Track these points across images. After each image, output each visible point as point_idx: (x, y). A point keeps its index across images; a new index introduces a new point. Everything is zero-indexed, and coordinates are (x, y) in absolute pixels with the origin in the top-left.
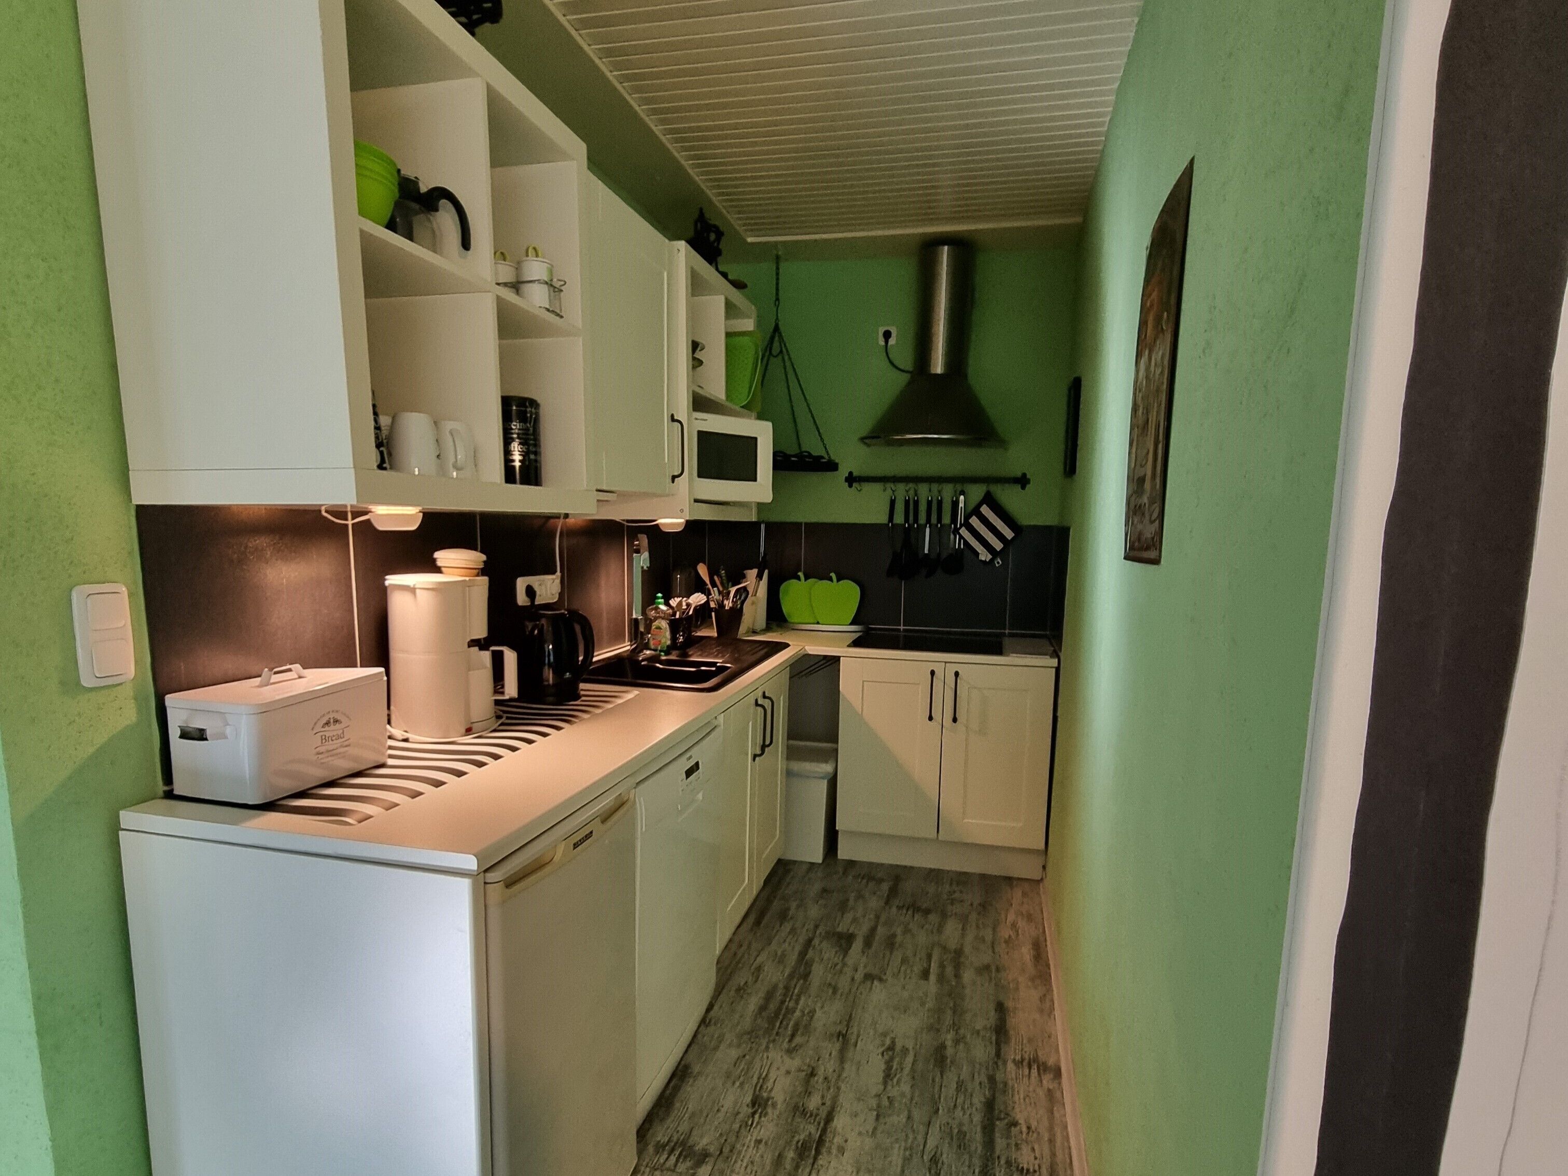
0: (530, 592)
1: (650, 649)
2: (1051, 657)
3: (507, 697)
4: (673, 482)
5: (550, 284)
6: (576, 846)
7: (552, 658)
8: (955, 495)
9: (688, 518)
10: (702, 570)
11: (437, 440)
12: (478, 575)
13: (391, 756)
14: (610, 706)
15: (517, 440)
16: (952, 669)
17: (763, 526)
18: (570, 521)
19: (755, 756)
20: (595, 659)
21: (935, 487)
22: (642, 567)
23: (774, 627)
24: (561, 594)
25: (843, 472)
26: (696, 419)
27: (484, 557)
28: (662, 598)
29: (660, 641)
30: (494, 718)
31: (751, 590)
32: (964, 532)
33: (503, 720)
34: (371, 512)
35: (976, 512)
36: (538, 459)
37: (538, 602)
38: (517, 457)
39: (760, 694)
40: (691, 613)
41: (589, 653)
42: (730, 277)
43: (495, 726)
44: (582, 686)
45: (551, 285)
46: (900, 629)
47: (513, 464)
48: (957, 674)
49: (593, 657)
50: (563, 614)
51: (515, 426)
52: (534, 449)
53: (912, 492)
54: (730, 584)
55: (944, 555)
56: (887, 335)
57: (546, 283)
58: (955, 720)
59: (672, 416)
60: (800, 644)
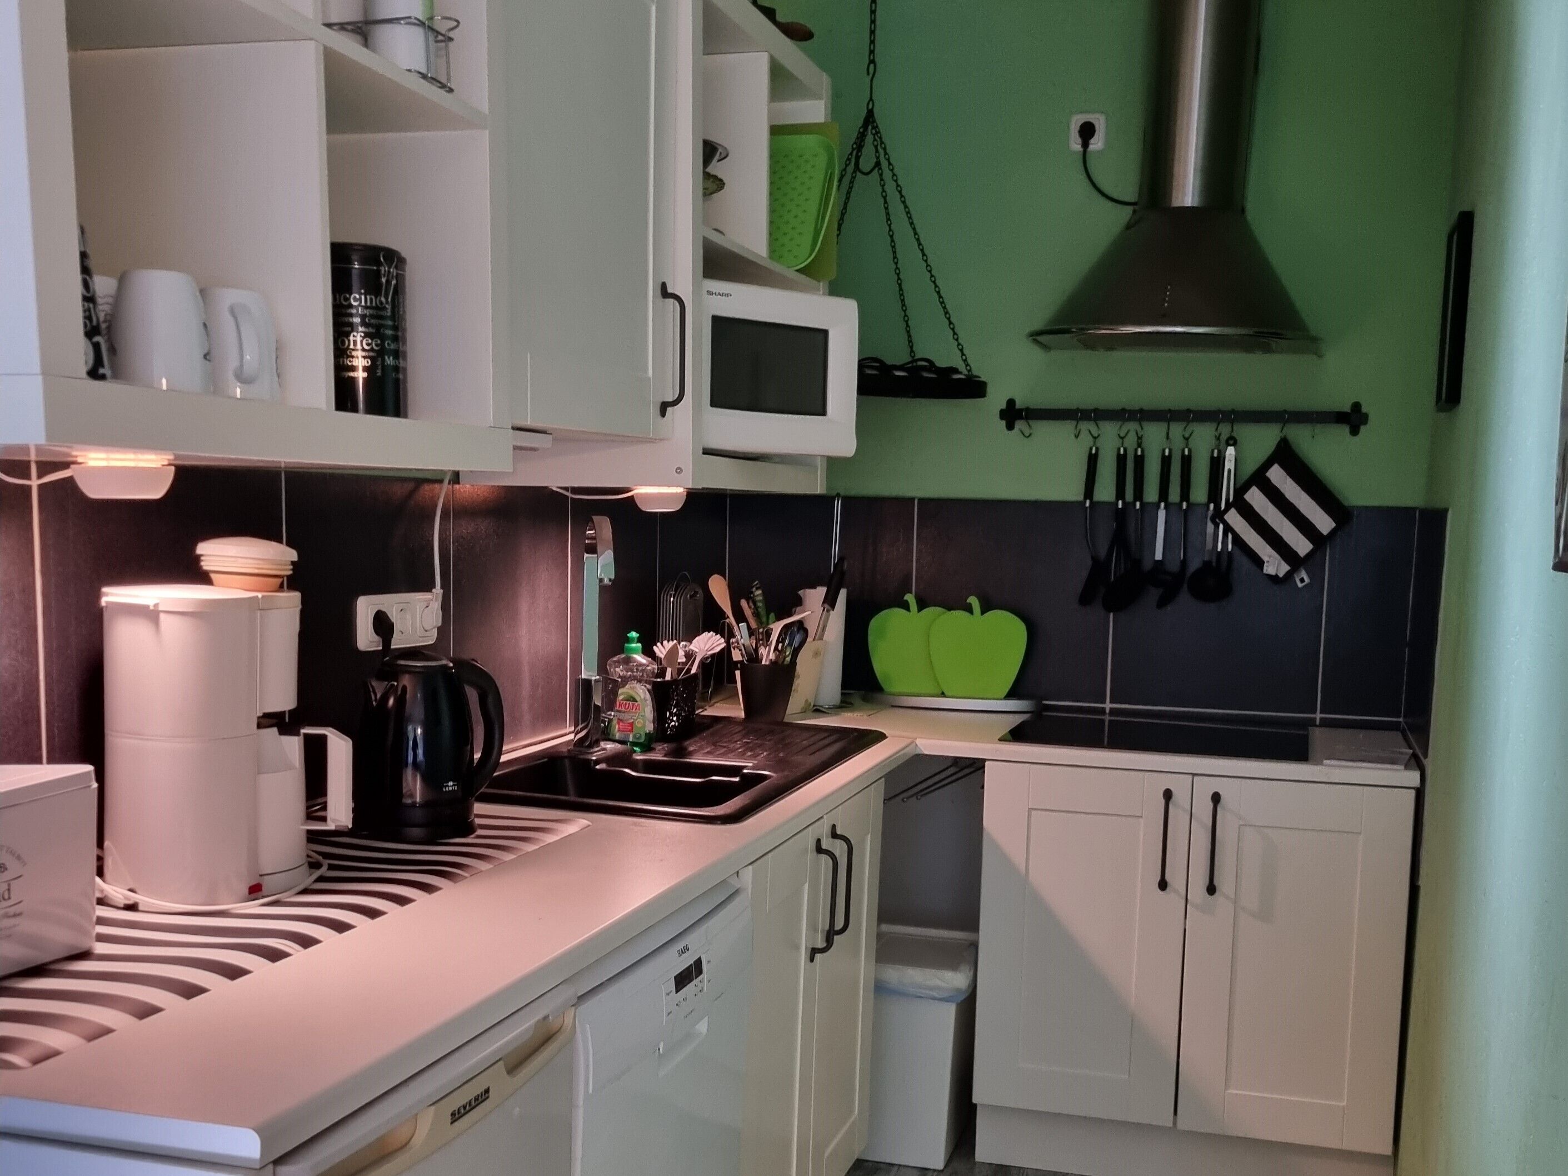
0: (383, 624)
1: (614, 741)
2: (1407, 767)
3: (331, 826)
4: (663, 414)
5: (427, 26)
6: (456, 1116)
7: (420, 751)
8: (1218, 447)
9: (690, 486)
10: (718, 588)
11: (205, 325)
12: (281, 588)
13: (101, 938)
14: (530, 848)
15: (360, 329)
16: (1205, 788)
17: (838, 505)
18: (465, 488)
19: (814, 952)
20: (504, 758)
21: (1177, 430)
22: (601, 580)
23: (856, 700)
24: (442, 631)
25: (996, 400)
26: (710, 293)
27: (292, 555)
28: (639, 640)
29: (632, 725)
30: (306, 865)
31: (812, 627)
32: (1233, 517)
33: (323, 871)
34: (75, 463)
35: (1259, 479)
36: (402, 364)
37: (398, 642)
38: (360, 362)
39: (826, 830)
40: (693, 671)
41: (493, 744)
42: (779, 18)
43: (308, 882)
44: (479, 808)
45: (431, 29)
46: (1104, 709)
47: (351, 374)
48: (1216, 798)
49: (500, 753)
50: (445, 666)
51: (358, 301)
52: (393, 346)
53: (1131, 441)
54: (772, 616)
55: (1194, 565)
56: (1087, 131)
57: (422, 24)
58: (1211, 889)
59: (664, 286)
60: (905, 734)
